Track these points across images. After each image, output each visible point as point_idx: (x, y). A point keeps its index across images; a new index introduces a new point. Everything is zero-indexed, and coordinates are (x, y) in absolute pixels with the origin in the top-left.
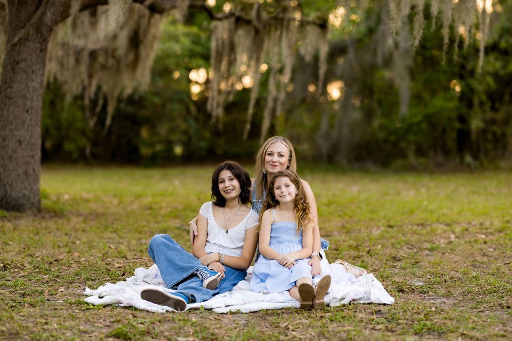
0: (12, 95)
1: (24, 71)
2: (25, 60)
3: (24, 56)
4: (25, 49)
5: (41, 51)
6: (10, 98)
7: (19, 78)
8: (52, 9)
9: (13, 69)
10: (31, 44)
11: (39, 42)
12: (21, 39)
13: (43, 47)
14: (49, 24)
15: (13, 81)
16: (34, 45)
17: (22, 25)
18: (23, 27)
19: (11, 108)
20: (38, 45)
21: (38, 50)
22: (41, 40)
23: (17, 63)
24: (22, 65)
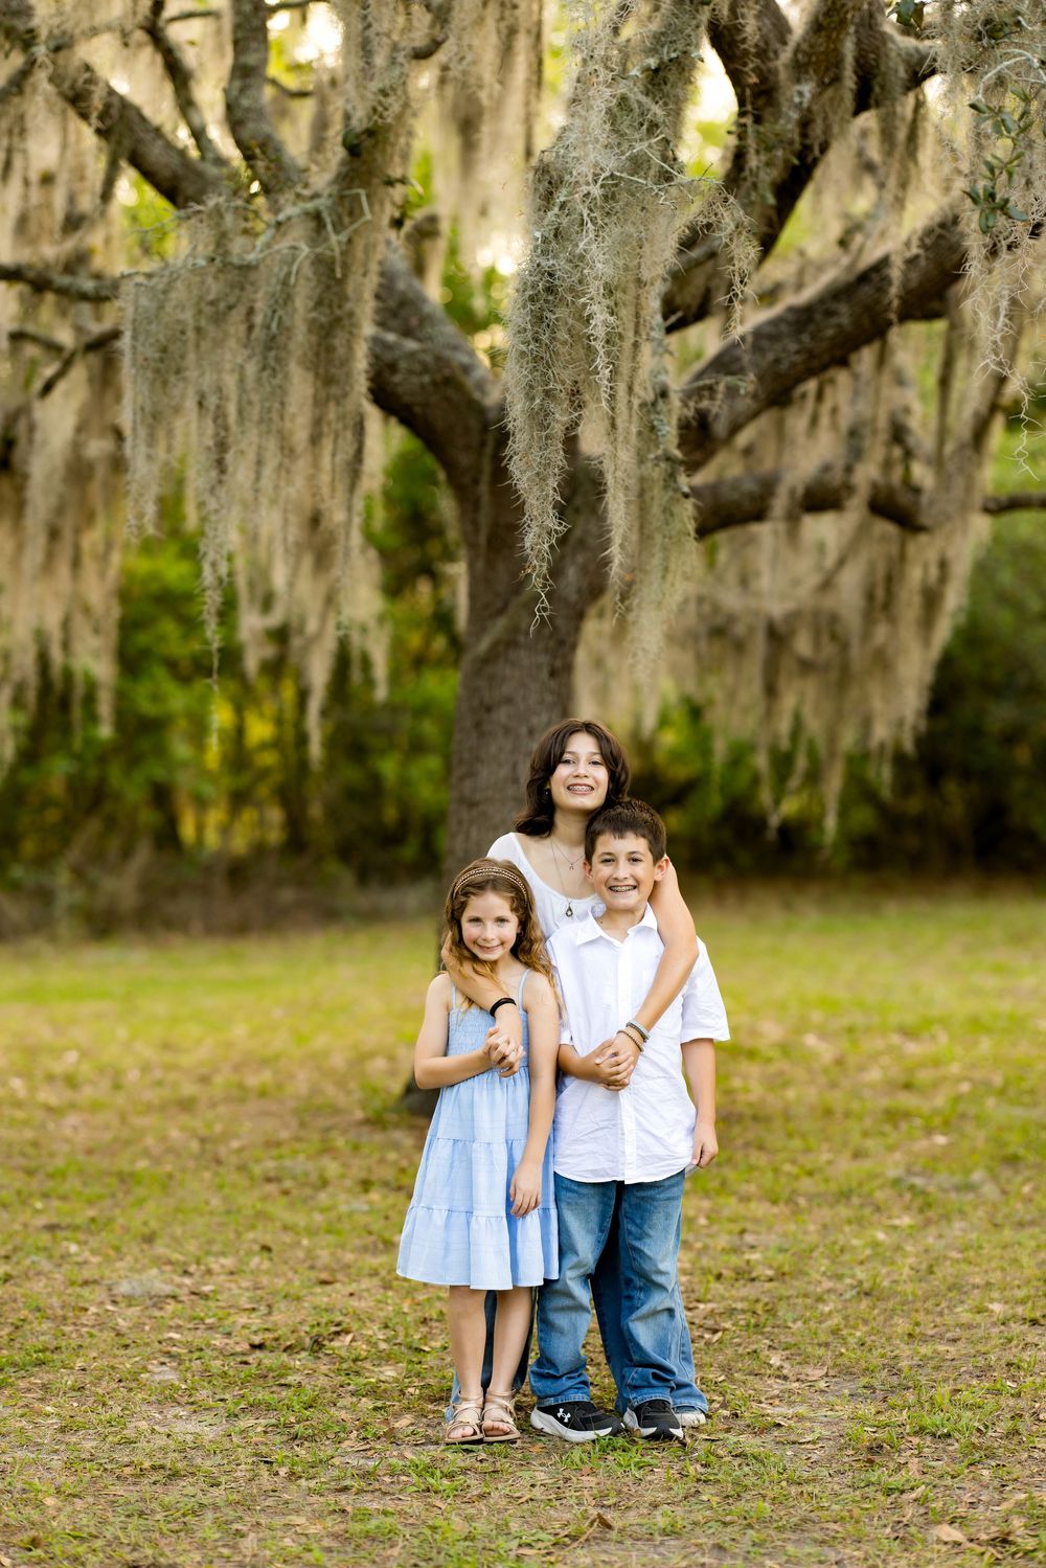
0: (478, 797)
1: (507, 730)
2: (509, 700)
3: (506, 689)
4: (508, 672)
5: (553, 673)
6: (472, 805)
7: (493, 749)
8: (580, 559)
9: (478, 725)
10: (523, 656)
11: (546, 650)
12: (495, 645)
13: (558, 663)
14: (574, 597)
15: (478, 759)
16: (532, 660)
17: (499, 604)
18: (501, 611)
19: (474, 833)
20: (543, 659)
21: (544, 674)
22: (552, 643)
23: (489, 709)
24: (502, 715)
